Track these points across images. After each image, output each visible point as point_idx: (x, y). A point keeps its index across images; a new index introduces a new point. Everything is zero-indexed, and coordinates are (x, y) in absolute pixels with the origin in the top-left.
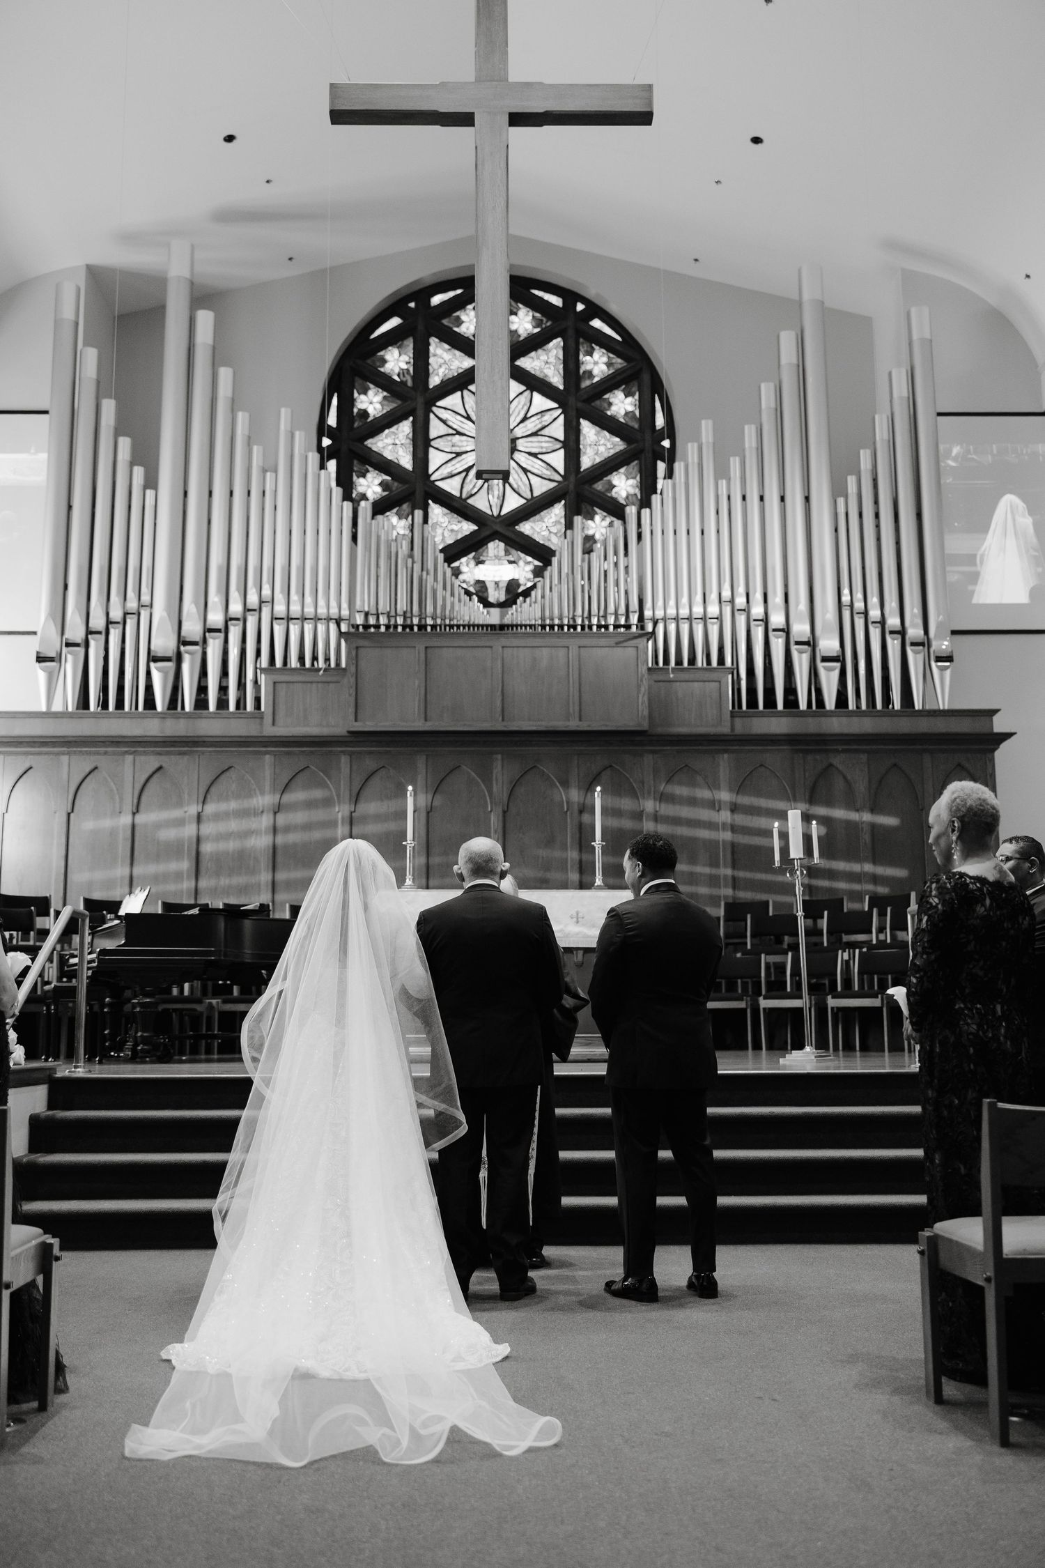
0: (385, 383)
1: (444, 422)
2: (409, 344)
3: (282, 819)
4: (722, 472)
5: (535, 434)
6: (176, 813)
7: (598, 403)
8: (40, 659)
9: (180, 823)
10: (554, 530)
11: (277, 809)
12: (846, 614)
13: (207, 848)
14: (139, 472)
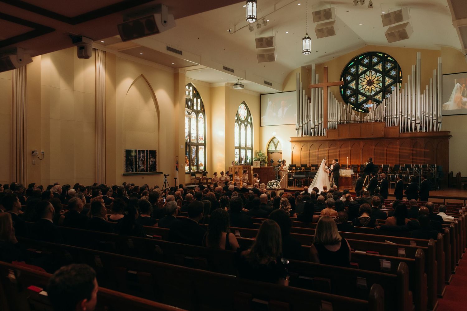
0: (351, 74)
1: (361, 80)
2: (355, 67)
3: (329, 151)
4: (400, 92)
5: (377, 80)
6: (315, 151)
7: (389, 73)
8: (296, 129)
9: (316, 152)
10: (380, 97)
11: (329, 150)
12: (422, 115)
13: (319, 156)
14: (309, 100)
